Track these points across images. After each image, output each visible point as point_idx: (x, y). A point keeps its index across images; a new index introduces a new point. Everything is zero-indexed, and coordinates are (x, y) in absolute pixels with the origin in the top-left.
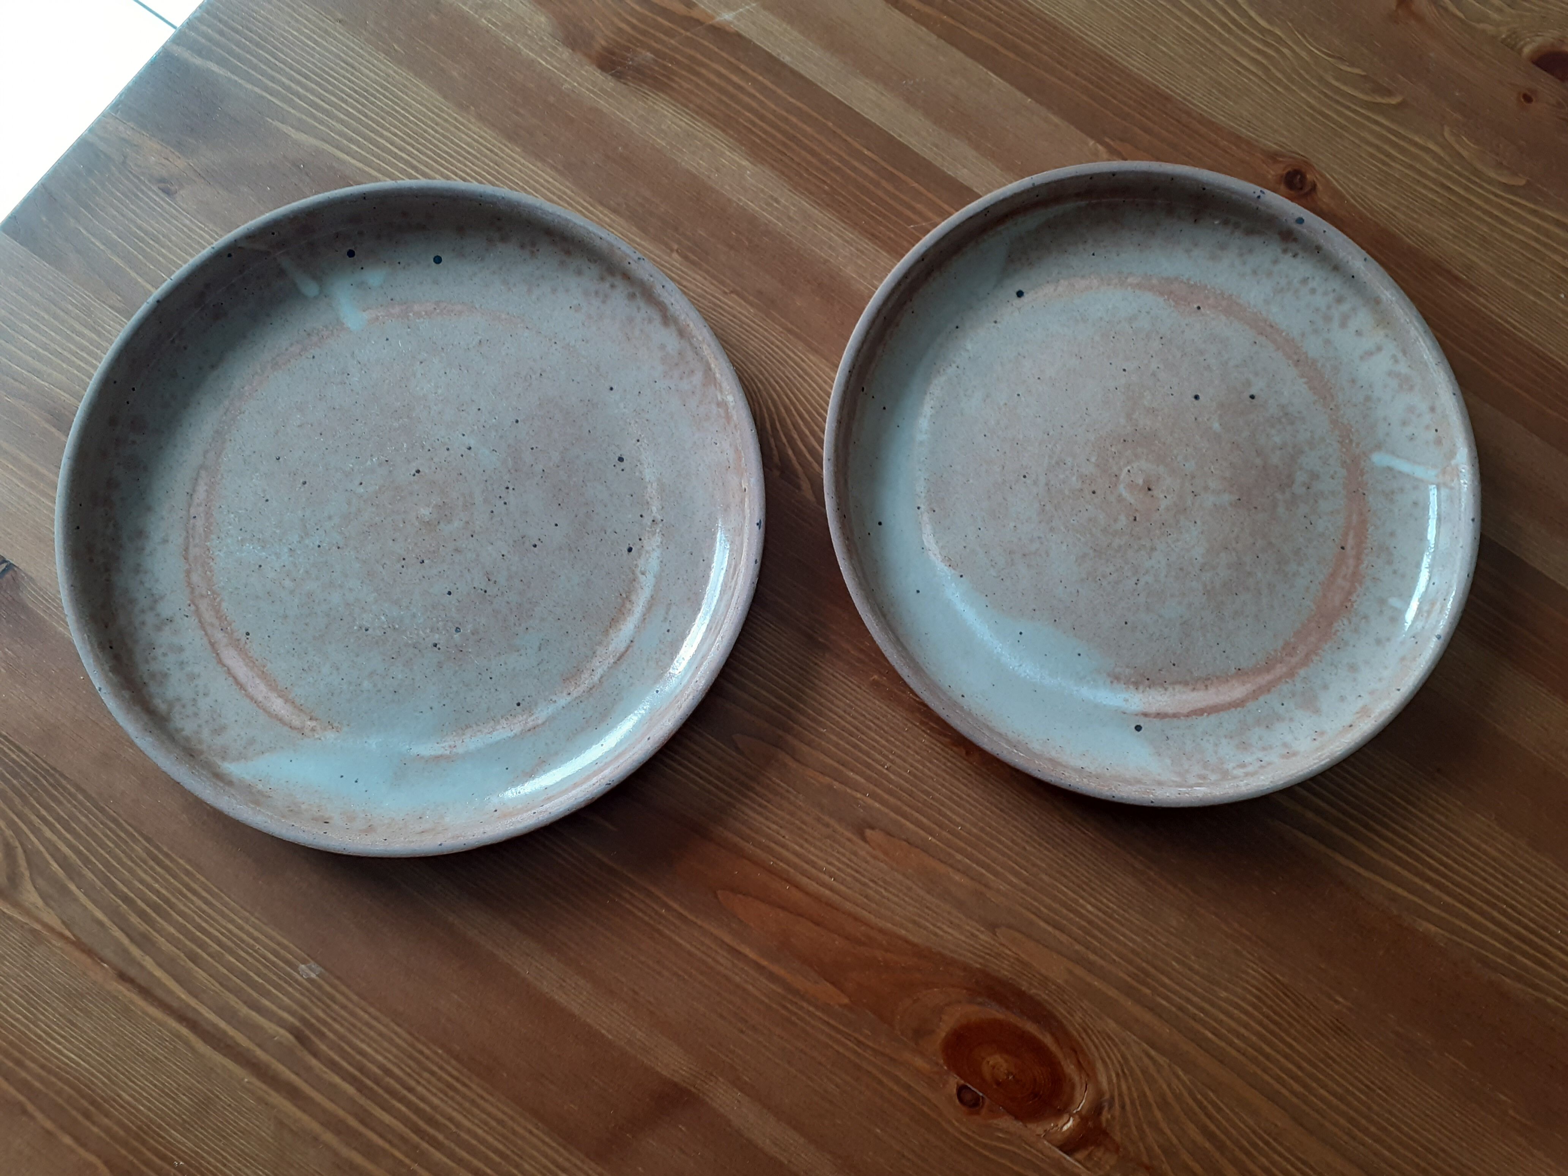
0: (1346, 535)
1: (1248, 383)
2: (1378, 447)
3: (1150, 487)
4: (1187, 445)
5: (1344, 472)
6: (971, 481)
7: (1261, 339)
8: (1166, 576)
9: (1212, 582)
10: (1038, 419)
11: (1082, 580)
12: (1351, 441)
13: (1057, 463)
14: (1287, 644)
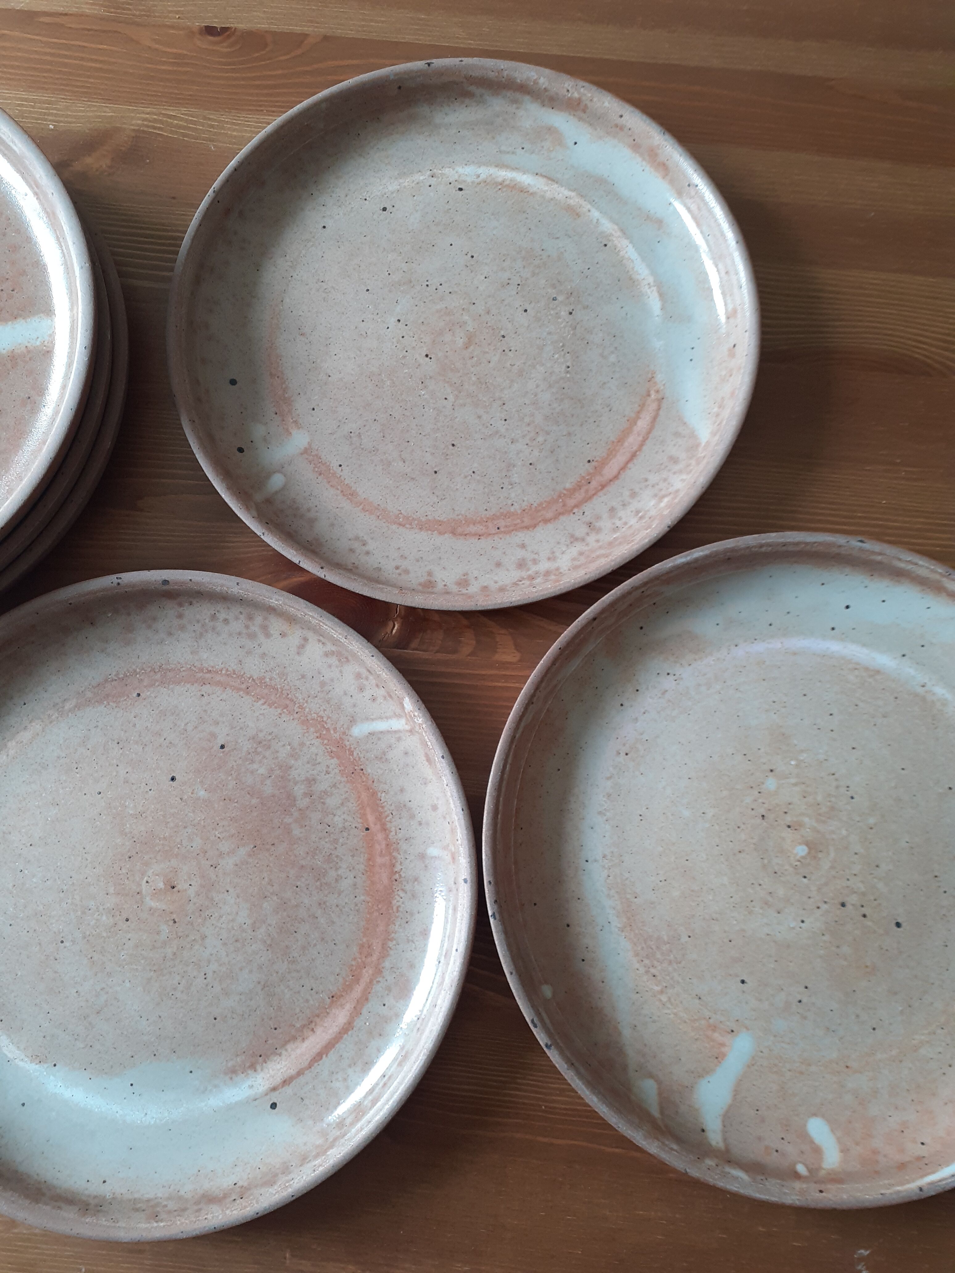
0: (363, 816)
1: (213, 735)
2: (353, 721)
3: (173, 885)
4: (185, 827)
5: (335, 761)
6: (19, 974)
7: (207, 688)
8: (227, 955)
9: (269, 935)
10: (48, 882)
11: (158, 1004)
12: (328, 730)
13: (84, 913)
14: (362, 946)
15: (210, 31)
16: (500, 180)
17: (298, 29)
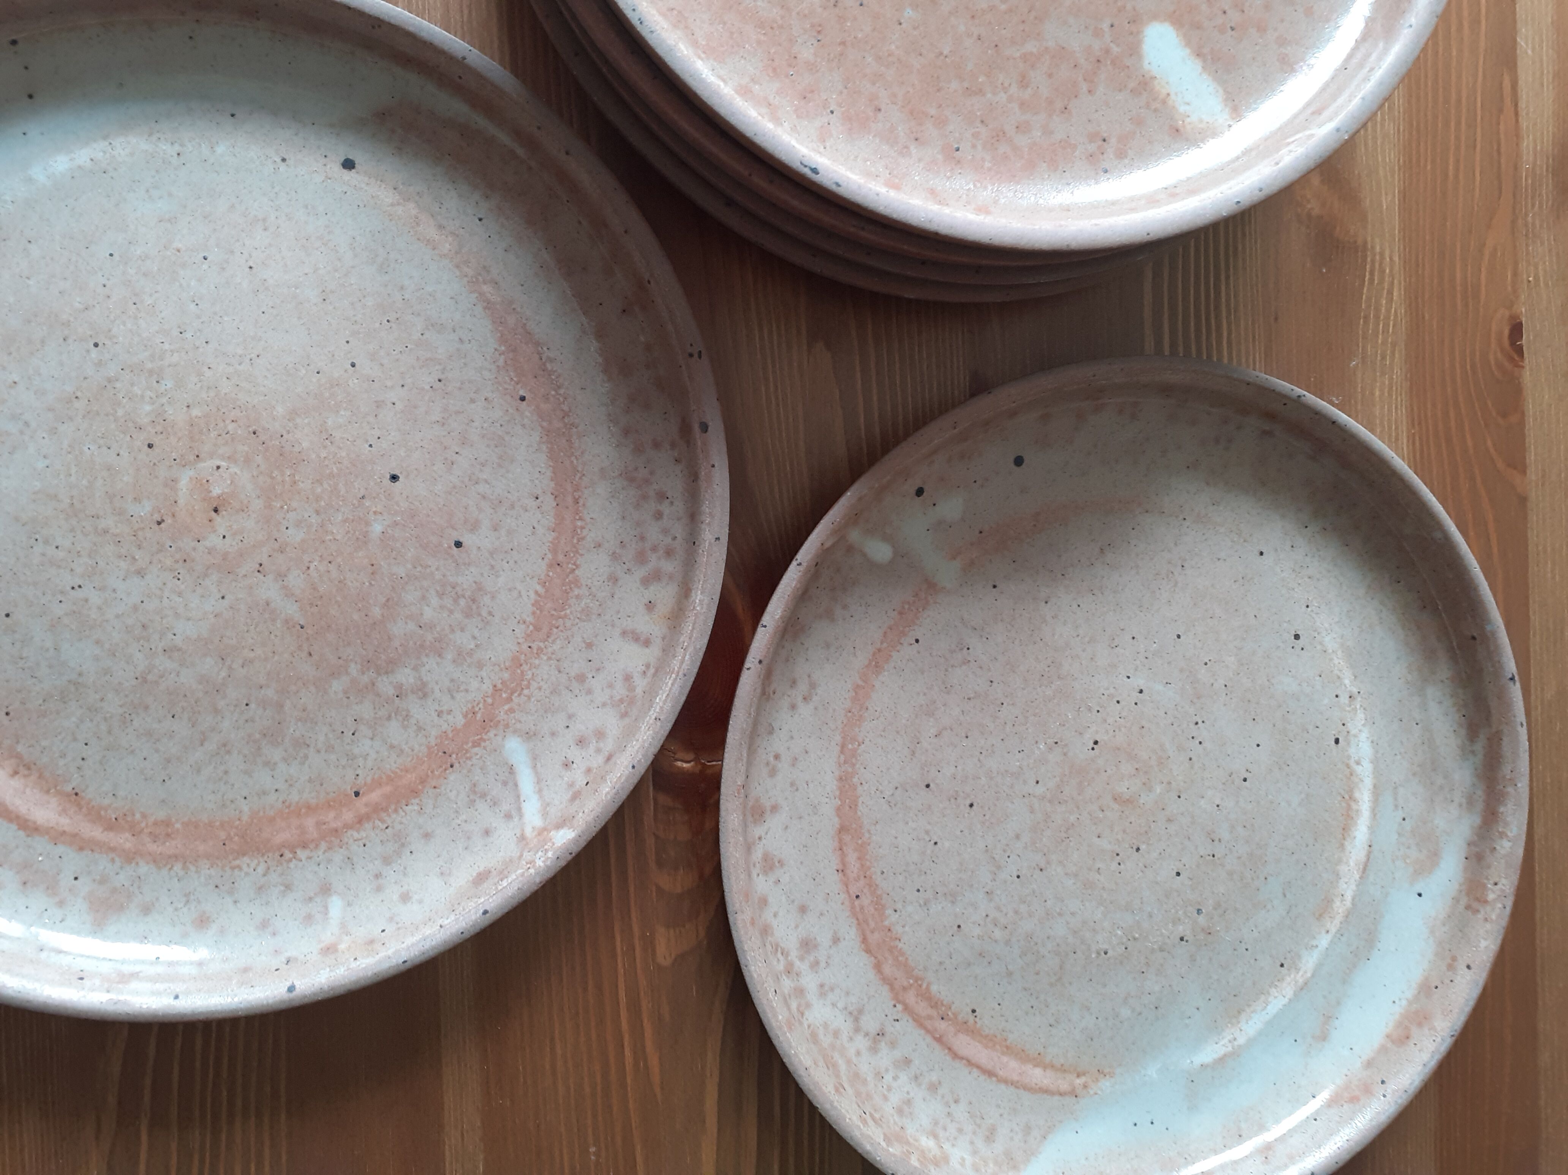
0: (378, 783)
1: (474, 527)
2: (529, 736)
3: (219, 509)
4: (318, 513)
5: (460, 721)
6: (31, 282)
7: (549, 502)
8: (117, 616)
9: (161, 677)
10: (192, 306)
11: (17, 519)
12: (509, 700)
13: (151, 372)
14: (167, 823)
15: (1517, 330)
16: (1357, 795)
17: (1531, 457)
